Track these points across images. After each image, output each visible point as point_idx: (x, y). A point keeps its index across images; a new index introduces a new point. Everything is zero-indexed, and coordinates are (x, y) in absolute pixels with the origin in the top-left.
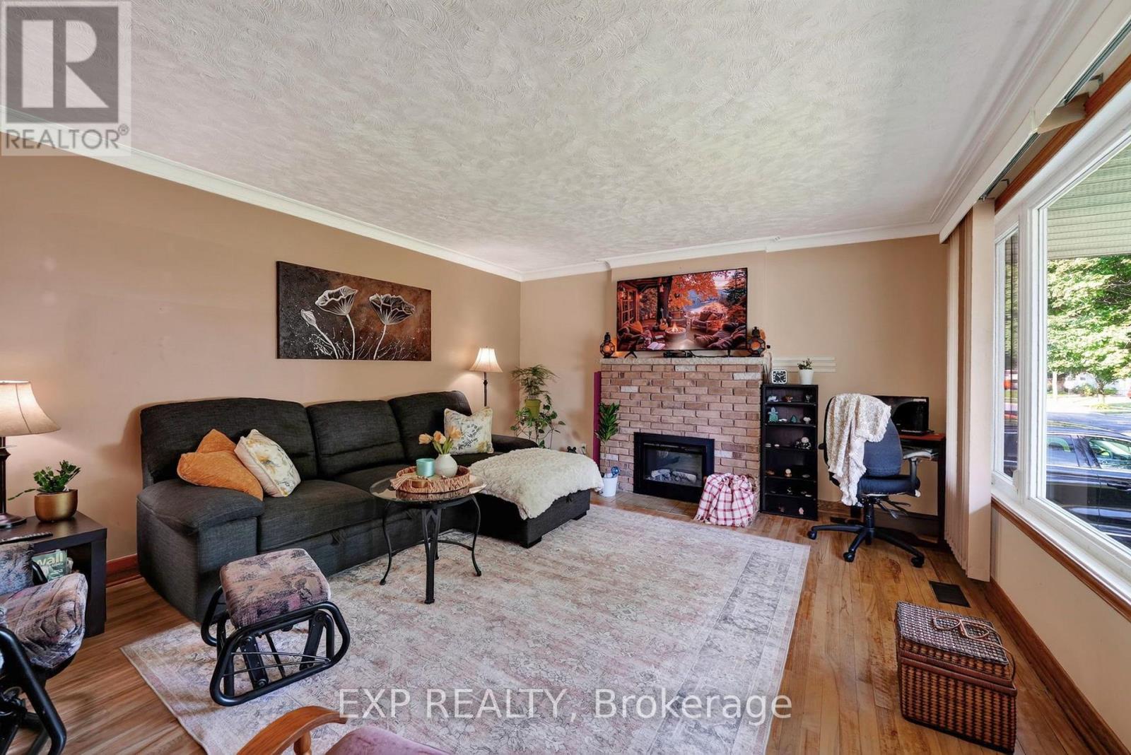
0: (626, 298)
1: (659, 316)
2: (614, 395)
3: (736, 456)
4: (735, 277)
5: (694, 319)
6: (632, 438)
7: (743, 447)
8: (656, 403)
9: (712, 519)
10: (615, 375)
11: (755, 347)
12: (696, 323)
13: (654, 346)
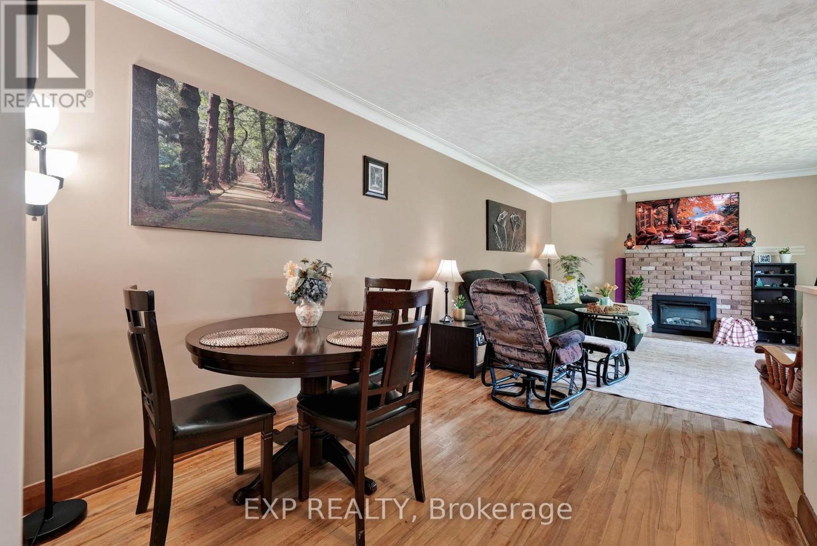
0: (643, 212)
1: (669, 223)
2: (636, 272)
3: (732, 308)
4: (730, 198)
5: (697, 224)
6: (651, 298)
7: (739, 302)
8: (669, 277)
9: (728, 342)
10: (637, 260)
11: (748, 240)
12: (698, 227)
13: (665, 241)
